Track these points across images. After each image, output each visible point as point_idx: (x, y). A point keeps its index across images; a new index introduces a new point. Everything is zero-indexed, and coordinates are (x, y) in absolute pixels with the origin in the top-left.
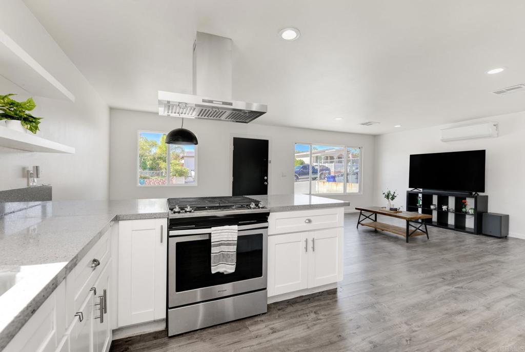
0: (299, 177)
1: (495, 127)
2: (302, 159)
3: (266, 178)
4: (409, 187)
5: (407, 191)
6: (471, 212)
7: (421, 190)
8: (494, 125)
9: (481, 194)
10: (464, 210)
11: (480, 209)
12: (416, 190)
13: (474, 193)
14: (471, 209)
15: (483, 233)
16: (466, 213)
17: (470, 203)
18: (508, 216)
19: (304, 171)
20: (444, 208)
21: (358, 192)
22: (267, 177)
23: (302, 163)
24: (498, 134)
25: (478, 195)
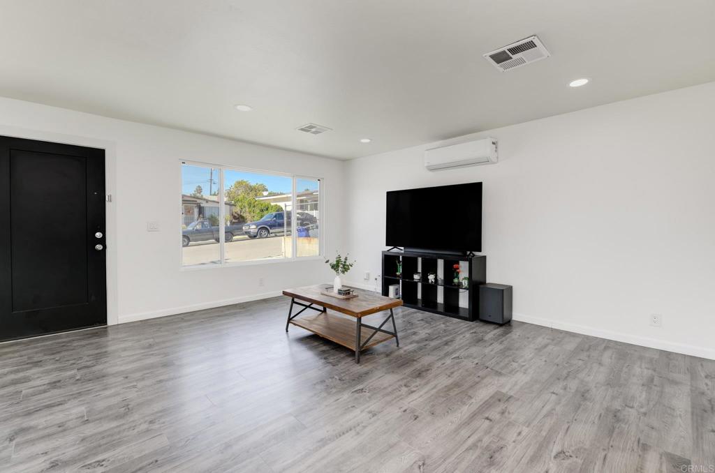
0: (271, 231)
1: (494, 146)
2: (278, 204)
3: (98, 235)
4: (387, 245)
5: (383, 252)
6: (465, 283)
7: (402, 248)
8: (493, 143)
9: (477, 254)
10: (456, 280)
11: (475, 277)
12: (395, 250)
13: (468, 253)
14: (465, 278)
15: (481, 317)
16: (459, 285)
17: (463, 268)
18: (511, 287)
19: (278, 221)
20: (431, 278)
21: (318, 253)
22: (104, 232)
23: (280, 209)
24: (497, 158)
25: (474, 255)
